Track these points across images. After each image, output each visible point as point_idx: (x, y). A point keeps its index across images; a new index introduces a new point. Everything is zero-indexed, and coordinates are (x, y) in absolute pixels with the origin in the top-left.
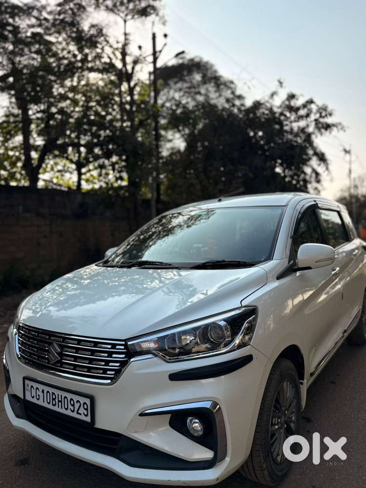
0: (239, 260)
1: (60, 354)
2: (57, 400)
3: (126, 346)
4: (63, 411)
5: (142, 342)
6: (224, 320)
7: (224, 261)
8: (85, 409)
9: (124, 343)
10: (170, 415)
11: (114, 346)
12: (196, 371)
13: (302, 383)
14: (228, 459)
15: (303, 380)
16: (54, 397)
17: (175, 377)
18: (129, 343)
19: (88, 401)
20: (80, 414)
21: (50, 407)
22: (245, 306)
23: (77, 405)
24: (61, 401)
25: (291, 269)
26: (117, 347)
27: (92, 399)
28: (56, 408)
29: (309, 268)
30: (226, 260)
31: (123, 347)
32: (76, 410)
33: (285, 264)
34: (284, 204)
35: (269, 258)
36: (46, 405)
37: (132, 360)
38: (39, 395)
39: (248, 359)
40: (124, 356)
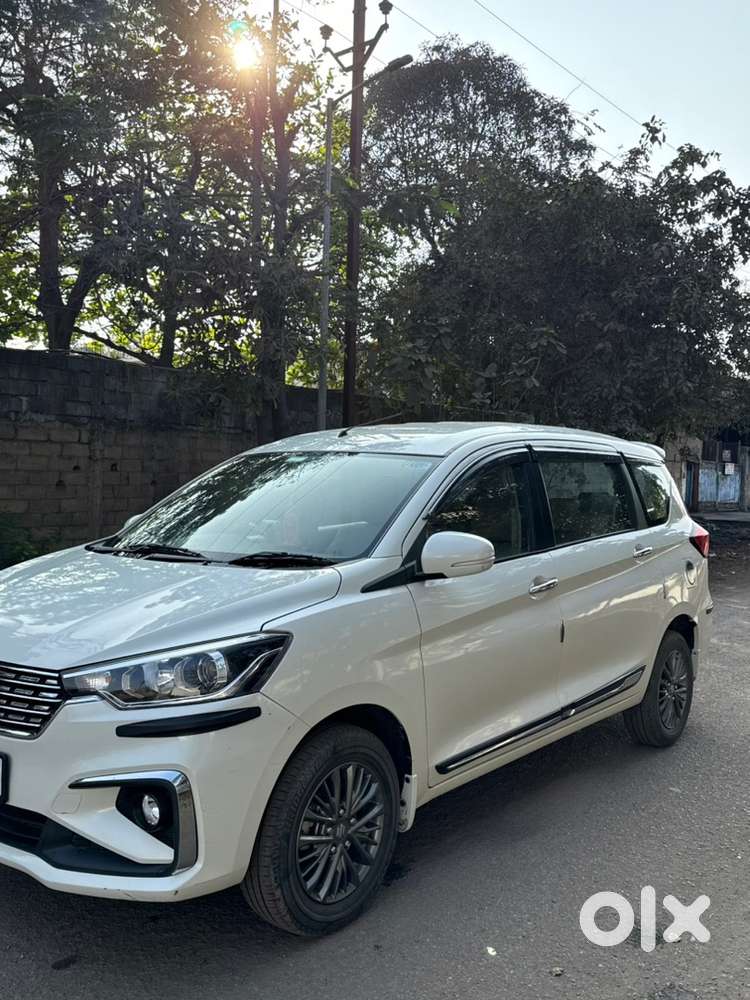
0: (310, 554)
3: (59, 679)
5: (90, 676)
6: (219, 650)
7: (285, 554)
9: (57, 675)
10: (119, 788)
11: (43, 679)
12: (161, 724)
13: (408, 781)
14: (198, 866)
15: (410, 774)
17: (125, 731)
18: (65, 676)
22: (267, 632)
26: (49, 681)
27: (5, 759)
29: (441, 576)
30: (289, 553)
31: (55, 682)
34: (442, 454)
35: (366, 554)
37: (68, 702)
39: (253, 713)
40: (56, 695)
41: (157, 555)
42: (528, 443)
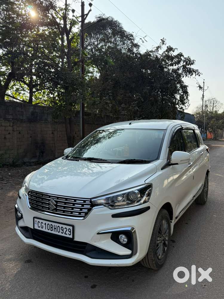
0: (142, 159)
1: (56, 205)
2: (53, 228)
3: (91, 201)
4: (57, 233)
5: (98, 200)
6: (138, 190)
7: (135, 160)
8: (69, 232)
9: (90, 200)
10: (111, 234)
11: (85, 201)
12: (124, 213)
13: (171, 222)
14: (138, 254)
15: (172, 220)
16: (52, 226)
17: (114, 216)
18: (92, 200)
19: (71, 228)
20: (67, 234)
21: (50, 231)
22: (147, 184)
23: (65, 230)
24: (56, 229)
25: (169, 164)
26: (86, 202)
27: (73, 227)
28: (53, 232)
29: (177, 164)
30: (136, 159)
31: (89, 202)
32: (64, 232)
33: (165, 162)
34: (165, 129)
35: (158, 158)
36: (47, 231)
37: (93, 208)
38: (43, 226)
39: (148, 208)
40: (90, 206)
41: (93, 161)
42: (181, 125)
